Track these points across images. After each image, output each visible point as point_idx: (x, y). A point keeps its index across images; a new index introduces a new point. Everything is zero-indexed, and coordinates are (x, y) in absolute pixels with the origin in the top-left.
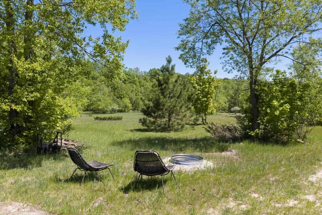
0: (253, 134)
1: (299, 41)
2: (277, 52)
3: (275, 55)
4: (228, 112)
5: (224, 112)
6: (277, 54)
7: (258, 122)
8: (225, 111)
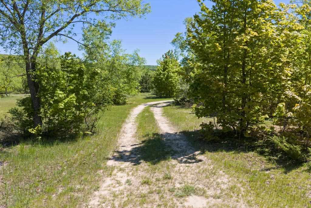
0: (33, 132)
1: (82, 20)
2: (59, 31)
3: (56, 33)
4: (24, 93)
5: (19, 93)
6: (59, 33)
7: (40, 116)
8: (21, 92)
